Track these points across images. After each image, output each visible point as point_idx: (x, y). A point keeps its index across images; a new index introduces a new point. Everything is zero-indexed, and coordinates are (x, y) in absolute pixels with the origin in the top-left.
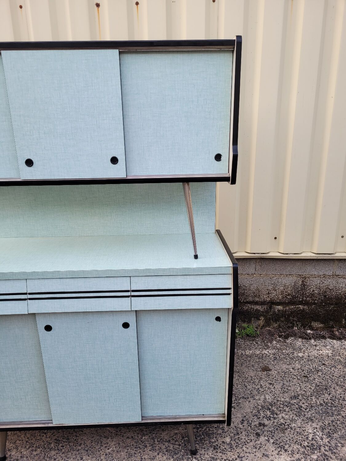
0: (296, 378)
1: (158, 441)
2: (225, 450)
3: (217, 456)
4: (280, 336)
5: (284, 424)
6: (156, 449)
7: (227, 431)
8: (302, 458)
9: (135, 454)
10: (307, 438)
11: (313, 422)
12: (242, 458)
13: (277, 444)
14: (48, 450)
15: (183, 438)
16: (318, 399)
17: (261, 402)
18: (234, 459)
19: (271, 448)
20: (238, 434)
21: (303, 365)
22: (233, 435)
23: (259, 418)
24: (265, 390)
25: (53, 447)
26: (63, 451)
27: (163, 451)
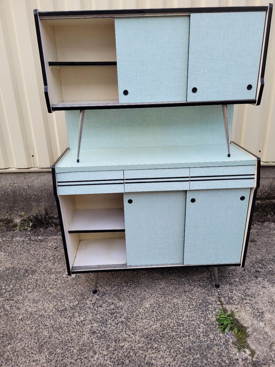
1: (192, 281)
2: (237, 285)
3: (233, 288)
4: (259, 222)
5: (272, 271)
6: (192, 285)
7: (236, 275)
9: (179, 288)
12: (249, 289)
13: (270, 281)
14: (122, 287)
15: (208, 279)
17: (254, 259)
18: (244, 289)
19: (266, 284)
20: (243, 276)
22: (240, 277)
23: (255, 268)
24: (255, 253)
25: (125, 285)
26: (132, 287)
27: (197, 286)
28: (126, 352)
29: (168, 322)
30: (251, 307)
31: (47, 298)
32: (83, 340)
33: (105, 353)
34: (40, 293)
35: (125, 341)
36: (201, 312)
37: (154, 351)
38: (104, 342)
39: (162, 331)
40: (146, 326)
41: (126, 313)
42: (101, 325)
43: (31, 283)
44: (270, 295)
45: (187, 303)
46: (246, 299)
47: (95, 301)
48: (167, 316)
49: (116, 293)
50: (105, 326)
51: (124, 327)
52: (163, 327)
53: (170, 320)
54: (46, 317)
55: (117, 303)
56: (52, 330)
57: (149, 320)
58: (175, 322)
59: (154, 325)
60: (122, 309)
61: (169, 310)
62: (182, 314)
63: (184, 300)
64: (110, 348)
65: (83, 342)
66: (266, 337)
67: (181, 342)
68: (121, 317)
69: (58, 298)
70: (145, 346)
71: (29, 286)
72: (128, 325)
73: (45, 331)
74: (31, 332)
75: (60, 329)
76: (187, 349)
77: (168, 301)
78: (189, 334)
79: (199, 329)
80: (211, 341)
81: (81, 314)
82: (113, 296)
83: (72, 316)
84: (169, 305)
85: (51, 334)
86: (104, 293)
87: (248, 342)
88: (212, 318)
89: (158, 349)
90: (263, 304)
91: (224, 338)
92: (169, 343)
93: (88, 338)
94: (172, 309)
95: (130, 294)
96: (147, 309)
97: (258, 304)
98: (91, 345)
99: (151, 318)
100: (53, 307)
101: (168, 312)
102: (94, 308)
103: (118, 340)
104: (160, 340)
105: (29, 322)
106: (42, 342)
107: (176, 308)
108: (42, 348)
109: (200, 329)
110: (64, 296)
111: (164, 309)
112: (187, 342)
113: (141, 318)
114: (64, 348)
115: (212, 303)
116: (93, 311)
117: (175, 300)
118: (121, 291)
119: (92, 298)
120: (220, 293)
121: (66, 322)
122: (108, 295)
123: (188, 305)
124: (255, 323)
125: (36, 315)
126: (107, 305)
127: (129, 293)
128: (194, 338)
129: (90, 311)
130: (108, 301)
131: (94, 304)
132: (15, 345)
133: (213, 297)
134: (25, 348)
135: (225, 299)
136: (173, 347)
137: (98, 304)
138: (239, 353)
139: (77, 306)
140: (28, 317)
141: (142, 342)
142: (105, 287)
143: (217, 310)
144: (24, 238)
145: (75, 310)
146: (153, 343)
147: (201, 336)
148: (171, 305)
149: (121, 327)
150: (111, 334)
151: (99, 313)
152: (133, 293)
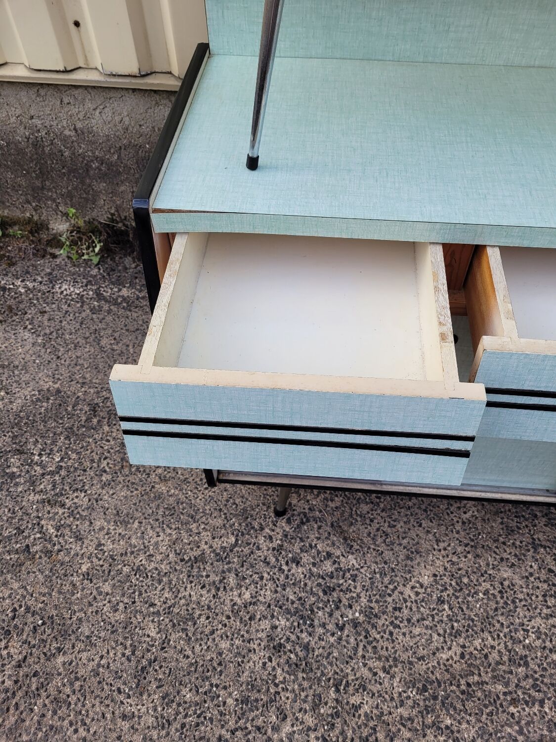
9: (519, 528)
14: (355, 502)
25: (362, 497)
26: (382, 505)
29: (485, 645)
31: (151, 511)
32: (250, 667)
33: (310, 721)
34: (132, 490)
35: (364, 690)
38: (306, 684)
39: (467, 676)
40: (421, 648)
41: (366, 595)
42: (299, 624)
43: (109, 452)
45: (540, 585)
47: (281, 540)
48: (482, 623)
49: (338, 520)
50: (310, 629)
51: (361, 641)
52: (469, 659)
53: (490, 638)
54: (151, 576)
55: (341, 557)
56: (167, 620)
57: (431, 628)
59: (443, 648)
60: (354, 578)
61: (487, 604)
63: (531, 574)
64: (323, 707)
65: (251, 677)
67: (517, 719)
68: (350, 607)
69: (182, 517)
70: (417, 716)
71: (104, 464)
72: (370, 636)
73: (150, 623)
74: (113, 622)
75: (190, 623)
77: (486, 572)
78: (541, 695)
81: (244, 578)
83: (221, 581)
84: (489, 586)
85: (166, 637)
86: (305, 516)
89: (452, 734)
92: (484, 716)
93: (264, 664)
94: (497, 603)
95: (378, 530)
98: (272, 691)
99: (434, 623)
100: (170, 546)
101: (485, 610)
102: (279, 564)
103: (344, 682)
104: (459, 706)
105: (107, 588)
106: (143, 657)
107: (507, 598)
108: (145, 678)
110: (196, 513)
111: (473, 597)
112: (534, 723)
114: (201, 687)
116: (275, 574)
117: (506, 573)
118: (351, 515)
119: (273, 530)
121: (204, 601)
122: (316, 526)
123: (543, 596)
125: (125, 566)
126: (314, 558)
127: (375, 525)
129: (269, 574)
130: (316, 545)
131: (278, 551)
132: (76, 658)
134: (101, 669)
136: (496, 735)
137: (290, 551)
139: (231, 551)
140: (104, 570)
141: (410, 702)
142: (308, 498)
144: (82, 286)
145: (227, 564)
146: (442, 711)
148: (494, 588)
149: (352, 640)
150: (326, 659)
151: (291, 582)
152: (386, 528)
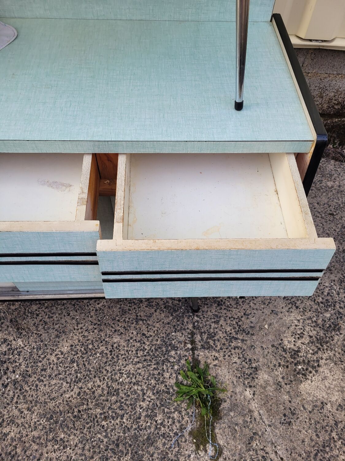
0: (320, 216)
2: (231, 306)
3: (222, 313)
6: (153, 305)
8: (314, 316)
10: (322, 293)
11: (332, 273)
12: (248, 315)
13: (288, 299)
16: (341, 244)
18: (240, 317)
19: (281, 304)
21: (331, 199)
27: (161, 308)
28: (11, 445)
30: (241, 356)
36: (155, 366)
37: (56, 447)
44: (279, 330)
46: (236, 339)
58: (104, 386)
62: (120, 370)
66: (249, 420)
76: (113, 442)
79: (143, 401)
80: (157, 427)
82: (8, 324)
87: (217, 431)
88: (170, 378)
90: (263, 349)
91: (179, 422)
96: (63, 356)
97: (254, 349)
109: (144, 403)
113: (50, 376)
115: (178, 346)
120: (196, 324)
124: (238, 391)
128: (129, 421)
133: (182, 334)
135: (202, 338)
138: (196, 454)
143: (183, 362)
147: (142, 418)
